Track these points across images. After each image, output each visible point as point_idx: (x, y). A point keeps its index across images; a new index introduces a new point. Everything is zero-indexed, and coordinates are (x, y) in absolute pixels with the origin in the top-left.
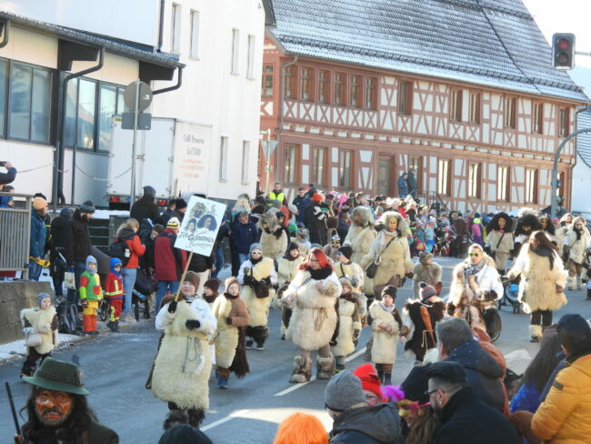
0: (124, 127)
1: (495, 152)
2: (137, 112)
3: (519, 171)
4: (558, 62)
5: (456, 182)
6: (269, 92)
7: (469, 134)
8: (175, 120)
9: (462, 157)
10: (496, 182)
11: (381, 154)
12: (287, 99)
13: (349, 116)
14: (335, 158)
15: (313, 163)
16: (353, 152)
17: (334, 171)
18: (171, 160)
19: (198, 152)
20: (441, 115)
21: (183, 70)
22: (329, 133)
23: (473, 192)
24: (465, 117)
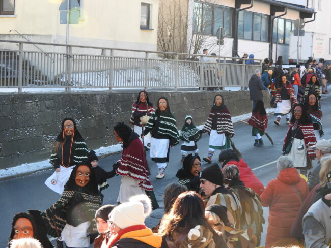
0: (295, 35)
2: (299, 29)
8: (313, 32)
18: (312, 47)
19: (321, 44)
21: (316, 14)
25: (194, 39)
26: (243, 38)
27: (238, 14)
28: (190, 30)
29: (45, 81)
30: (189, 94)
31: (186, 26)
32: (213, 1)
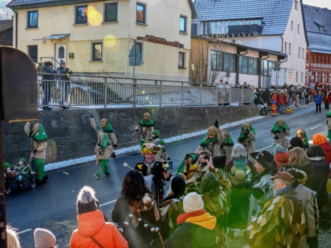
0: (274, 70)
2: (277, 67)
6: (308, 61)
8: (286, 69)
12: (312, 63)
13: (327, 66)
14: (323, 76)
15: (318, 77)
16: (328, 74)
17: (323, 79)
18: (285, 77)
19: (291, 75)
21: (288, 57)
22: (322, 70)
25: (212, 73)
26: (242, 73)
27: (239, 58)
29: (121, 101)
30: (209, 107)
31: (207, 66)
32: (223, 50)
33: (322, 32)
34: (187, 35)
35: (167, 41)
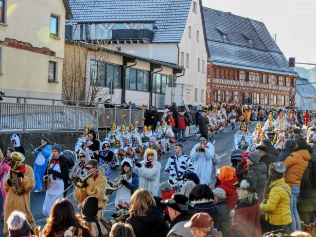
0: (169, 87)
1: (273, 91)
2: (172, 82)
3: (279, 96)
4: (290, 66)
5: (262, 100)
6: (209, 76)
7: (265, 86)
8: (183, 85)
9: (263, 93)
10: (273, 100)
11: (241, 92)
12: (214, 78)
13: (231, 82)
14: (227, 94)
15: (221, 96)
16: (232, 92)
17: (227, 98)
18: (182, 95)
19: (189, 93)
20: (257, 81)
21: (185, 71)
22: (225, 87)
23: (266, 102)
24: (264, 81)
25: (91, 90)
26: (130, 89)
27: (125, 70)
28: (88, 82)
31: (85, 80)
32: (105, 60)
33: (225, 41)
34: (59, 39)
35: (34, 46)
